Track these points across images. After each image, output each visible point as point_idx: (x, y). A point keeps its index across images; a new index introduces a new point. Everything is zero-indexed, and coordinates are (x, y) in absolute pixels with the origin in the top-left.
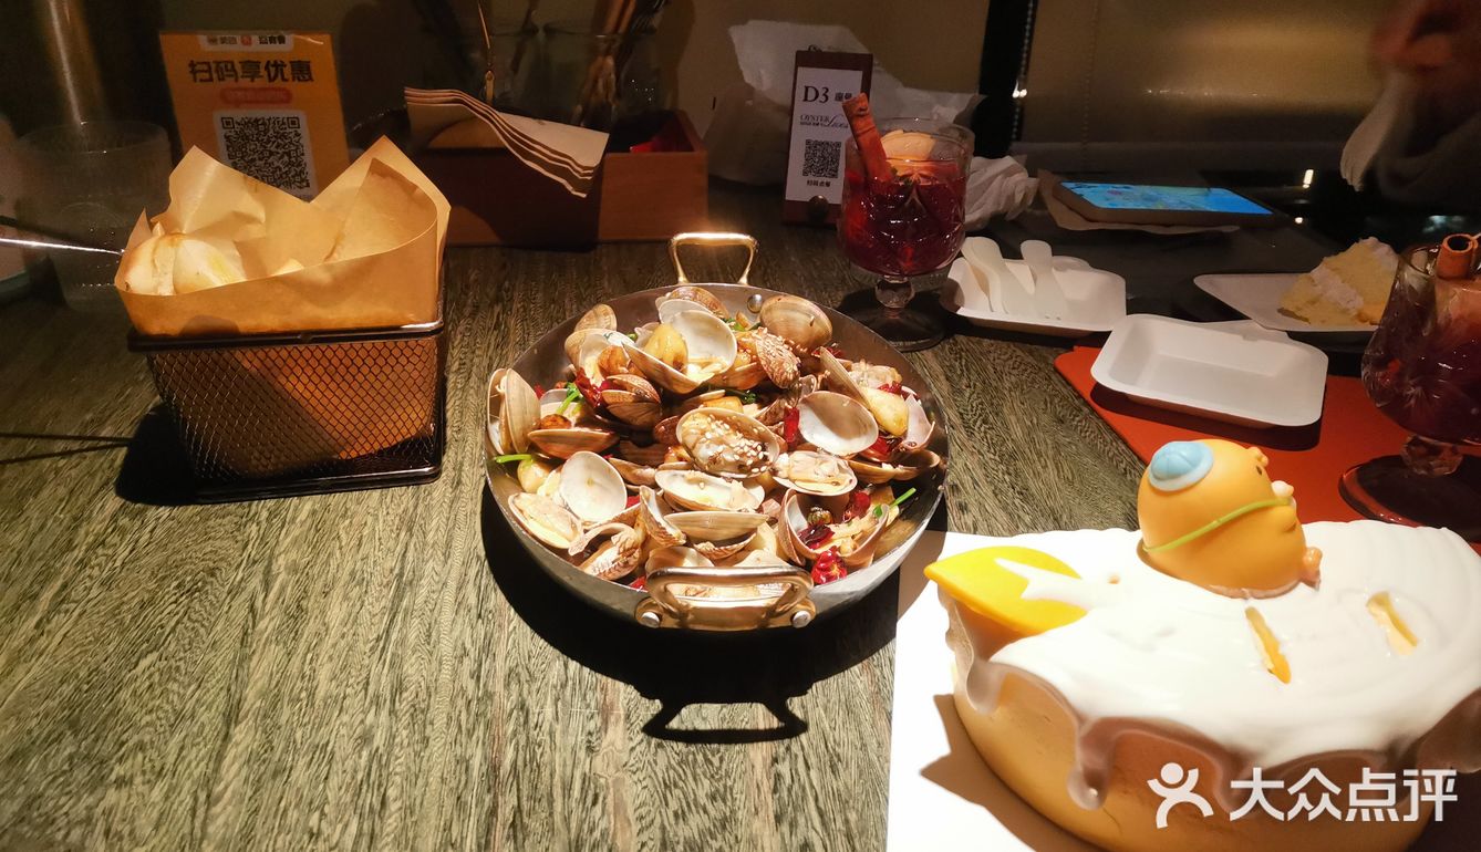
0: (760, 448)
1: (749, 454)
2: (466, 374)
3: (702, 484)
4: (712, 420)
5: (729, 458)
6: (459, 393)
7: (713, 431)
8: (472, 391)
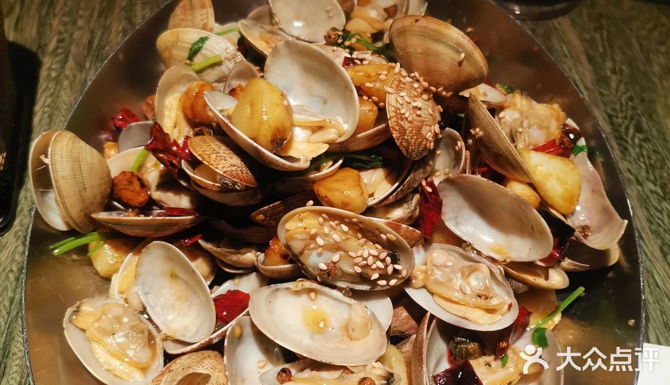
0: (388, 260)
1: (374, 266)
2: (63, 56)
3: (313, 295)
4: (325, 220)
5: (348, 269)
6: (52, 85)
7: (326, 235)
8: (66, 83)
